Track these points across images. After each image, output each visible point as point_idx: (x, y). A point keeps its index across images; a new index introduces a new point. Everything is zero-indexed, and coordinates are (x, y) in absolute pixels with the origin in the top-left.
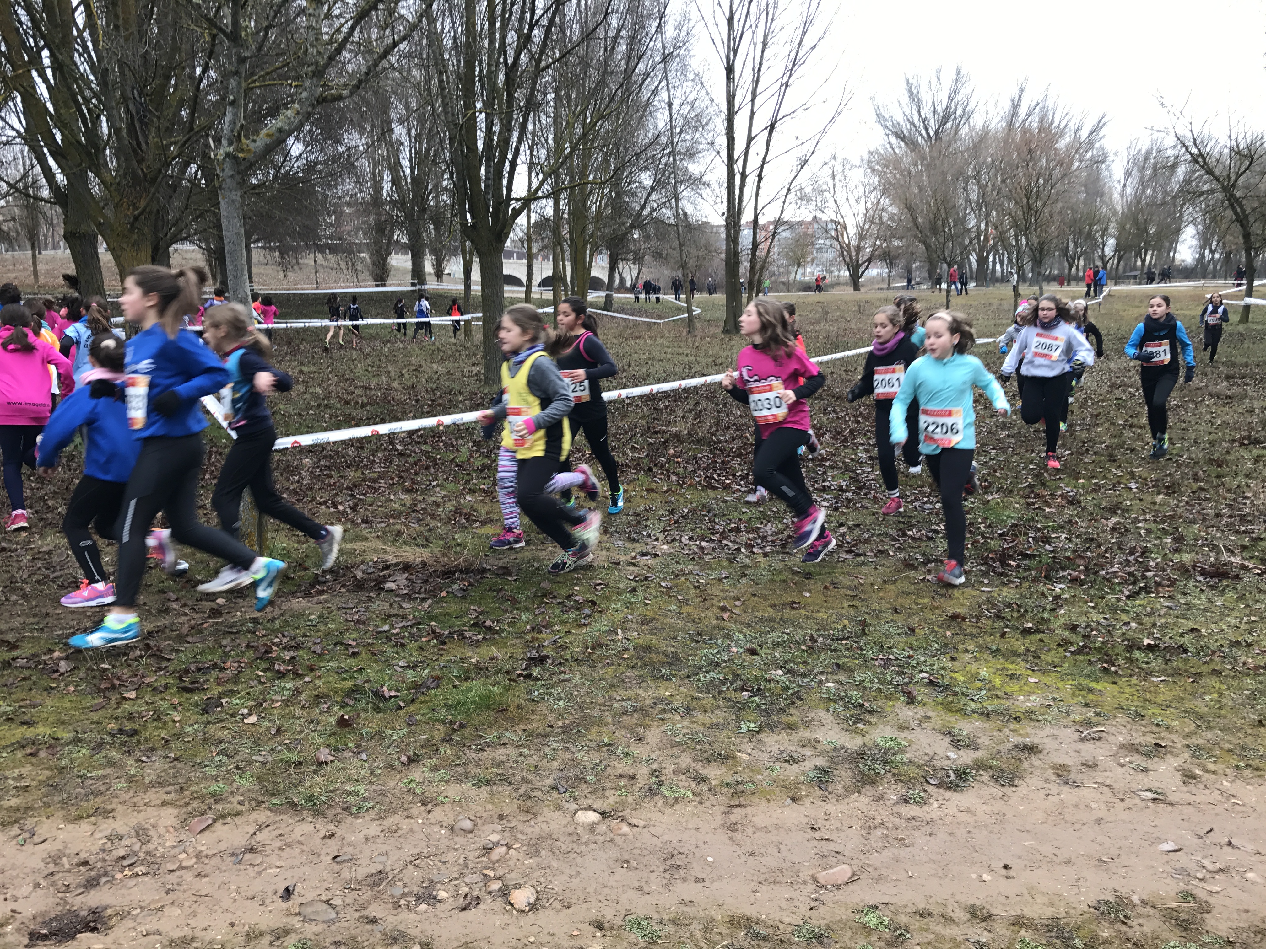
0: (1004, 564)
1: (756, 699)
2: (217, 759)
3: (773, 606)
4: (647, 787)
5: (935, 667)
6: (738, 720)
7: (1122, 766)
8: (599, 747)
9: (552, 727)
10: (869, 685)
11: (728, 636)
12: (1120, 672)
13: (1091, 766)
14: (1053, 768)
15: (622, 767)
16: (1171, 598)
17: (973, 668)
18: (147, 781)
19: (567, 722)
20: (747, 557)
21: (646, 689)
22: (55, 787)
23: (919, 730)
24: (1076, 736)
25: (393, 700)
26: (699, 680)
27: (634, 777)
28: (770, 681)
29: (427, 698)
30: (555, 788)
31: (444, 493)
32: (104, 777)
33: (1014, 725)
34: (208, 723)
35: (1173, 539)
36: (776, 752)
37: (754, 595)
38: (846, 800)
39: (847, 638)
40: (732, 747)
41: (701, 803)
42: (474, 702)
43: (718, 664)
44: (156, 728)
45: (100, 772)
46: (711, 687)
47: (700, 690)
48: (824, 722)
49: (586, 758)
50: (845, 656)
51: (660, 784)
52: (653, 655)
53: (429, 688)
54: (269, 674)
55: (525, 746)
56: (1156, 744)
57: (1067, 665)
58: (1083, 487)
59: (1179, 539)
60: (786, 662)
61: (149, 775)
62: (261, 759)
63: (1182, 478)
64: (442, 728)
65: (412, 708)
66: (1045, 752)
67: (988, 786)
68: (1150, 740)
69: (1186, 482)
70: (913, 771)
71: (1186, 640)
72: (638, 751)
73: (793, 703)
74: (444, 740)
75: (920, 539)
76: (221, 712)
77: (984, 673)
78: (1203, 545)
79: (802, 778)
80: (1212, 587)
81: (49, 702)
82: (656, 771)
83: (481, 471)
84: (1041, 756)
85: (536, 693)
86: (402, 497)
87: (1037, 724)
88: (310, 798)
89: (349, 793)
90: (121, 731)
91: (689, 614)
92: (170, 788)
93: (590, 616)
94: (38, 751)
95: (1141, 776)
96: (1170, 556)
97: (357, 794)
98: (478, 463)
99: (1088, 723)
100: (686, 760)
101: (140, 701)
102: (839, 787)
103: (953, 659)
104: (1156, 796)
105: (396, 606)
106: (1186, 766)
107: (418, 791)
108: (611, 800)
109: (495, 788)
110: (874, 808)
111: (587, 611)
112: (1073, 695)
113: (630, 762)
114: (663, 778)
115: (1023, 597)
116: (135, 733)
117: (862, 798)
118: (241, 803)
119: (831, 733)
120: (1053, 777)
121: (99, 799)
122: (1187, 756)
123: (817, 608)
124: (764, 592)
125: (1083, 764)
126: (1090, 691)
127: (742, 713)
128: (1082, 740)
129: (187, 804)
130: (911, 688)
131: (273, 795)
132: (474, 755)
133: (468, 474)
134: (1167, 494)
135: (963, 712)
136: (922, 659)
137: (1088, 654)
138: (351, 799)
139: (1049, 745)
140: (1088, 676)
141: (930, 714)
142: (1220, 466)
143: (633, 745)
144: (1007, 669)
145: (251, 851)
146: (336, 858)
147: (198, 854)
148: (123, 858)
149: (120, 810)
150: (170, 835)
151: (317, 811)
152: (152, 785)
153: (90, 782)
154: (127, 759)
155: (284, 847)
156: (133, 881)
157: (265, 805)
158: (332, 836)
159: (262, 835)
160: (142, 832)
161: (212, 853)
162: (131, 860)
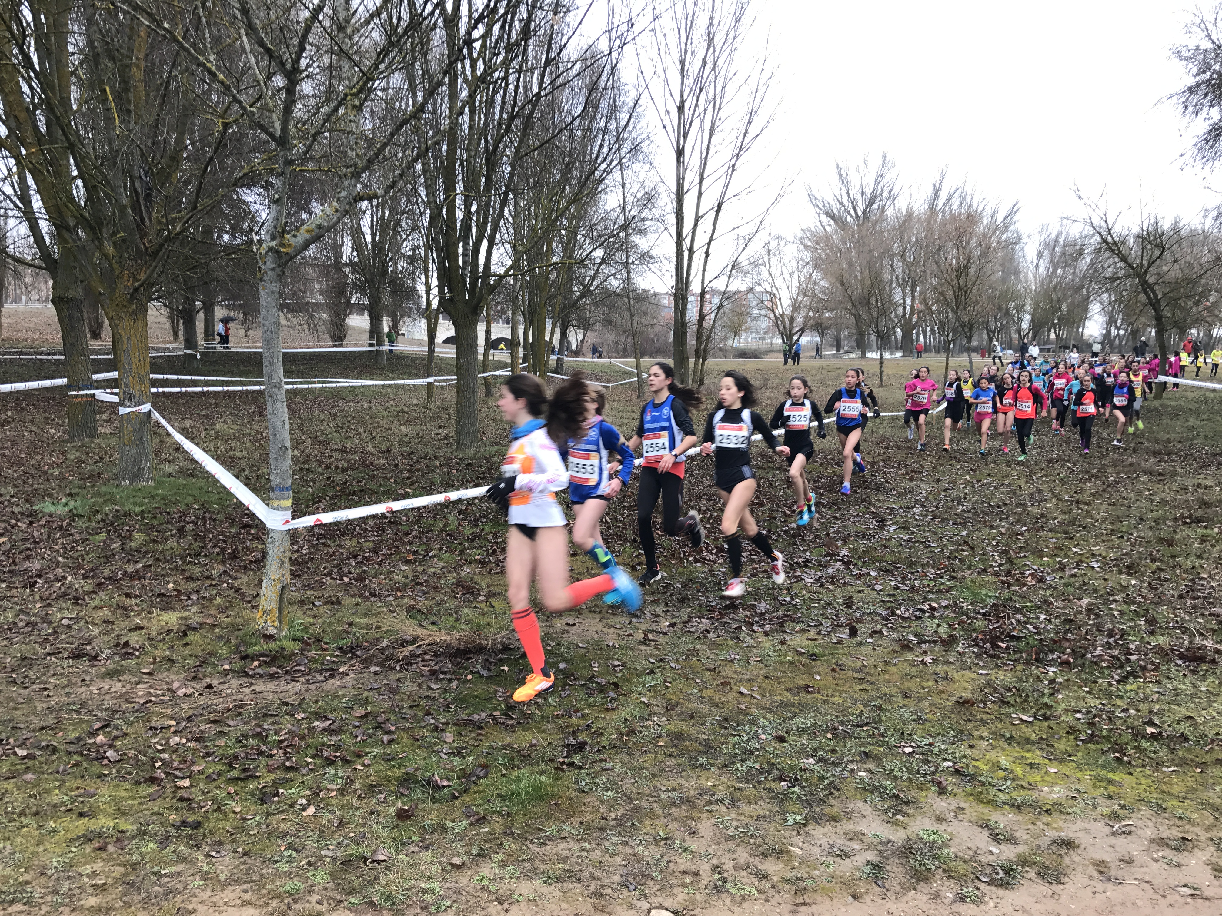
0: (994, 646)
1: (796, 789)
2: (286, 854)
3: (788, 690)
4: (712, 884)
5: (957, 755)
6: (784, 812)
7: (1156, 861)
8: (656, 842)
9: (606, 819)
10: (900, 774)
11: (753, 722)
12: (1134, 763)
13: (1129, 862)
14: (1094, 864)
15: (683, 862)
16: (1158, 682)
17: (992, 755)
18: (222, 878)
19: (619, 814)
20: (749, 635)
21: (688, 778)
22: (131, 884)
23: (955, 822)
24: (1108, 829)
25: (446, 790)
26: (737, 769)
27: (697, 874)
28: (805, 770)
29: (481, 788)
30: (624, 885)
31: (441, 564)
32: (179, 874)
33: (1046, 818)
34: (269, 814)
35: (1146, 621)
36: (826, 846)
37: (767, 677)
38: (905, 899)
39: (867, 724)
40: (784, 841)
41: (767, 901)
42: (527, 793)
43: (751, 753)
44: (218, 820)
45: (173, 869)
46: (749, 777)
47: (740, 781)
48: (865, 813)
49: (649, 853)
50: (869, 743)
51: (724, 880)
52: (687, 743)
53: (479, 778)
54: (318, 761)
55: (585, 840)
56: (1183, 838)
57: (1080, 754)
58: (1048, 565)
59: (1152, 621)
60: (815, 750)
61: (222, 872)
62: (330, 854)
63: (1140, 558)
64: (500, 820)
65: (467, 798)
66: (1083, 847)
67: (1037, 883)
68: (1175, 833)
69: (1143, 562)
70: (962, 868)
71: (1185, 727)
72: (694, 844)
73: (831, 793)
74: (505, 834)
75: (909, 618)
76: (279, 802)
77: (1004, 762)
78: (1175, 627)
79: (857, 874)
80: (1194, 672)
81: (104, 791)
82: (717, 867)
83: (472, 541)
84: (1079, 852)
85: (584, 783)
86: (403, 568)
87: (1068, 817)
88: (389, 897)
89: (425, 891)
90: (184, 823)
91: (711, 699)
92: (246, 886)
93: (616, 700)
94: (107, 844)
95: (1175, 870)
96: (1147, 639)
97: (433, 891)
98: (468, 532)
99: (1115, 816)
100: (743, 855)
101: (193, 789)
102: (895, 883)
103: (971, 747)
104: (1193, 892)
105: (425, 687)
106: (1213, 860)
107: (491, 889)
108: (681, 897)
109: (565, 885)
110: (933, 906)
111: (612, 694)
112: (1095, 787)
113: (689, 857)
114: (725, 875)
115: (1020, 680)
116: (197, 825)
117: (919, 896)
118: (320, 903)
119: (873, 825)
120: (1096, 874)
121: (179, 898)
122: (1212, 849)
123: (830, 692)
124: (775, 674)
125: (1121, 860)
126: (1110, 782)
127: (786, 804)
128: (1114, 834)
129: (267, 904)
130: (937, 777)
131: (350, 893)
132: (537, 850)
133: (461, 544)
134: (1129, 574)
135: (993, 803)
136: (943, 747)
137: (1098, 743)
138: (429, 898)
139: (1083, 839)
140: (1103, 766)
141: (962, 805)
142: (1170, 545)
143: (687, 838)
144: (1026, 759)
149: (202, 910)
151: (397, 912)
152: (228, 883)
153: (166, 880)
154: (196, 854)
157: (344, 904)
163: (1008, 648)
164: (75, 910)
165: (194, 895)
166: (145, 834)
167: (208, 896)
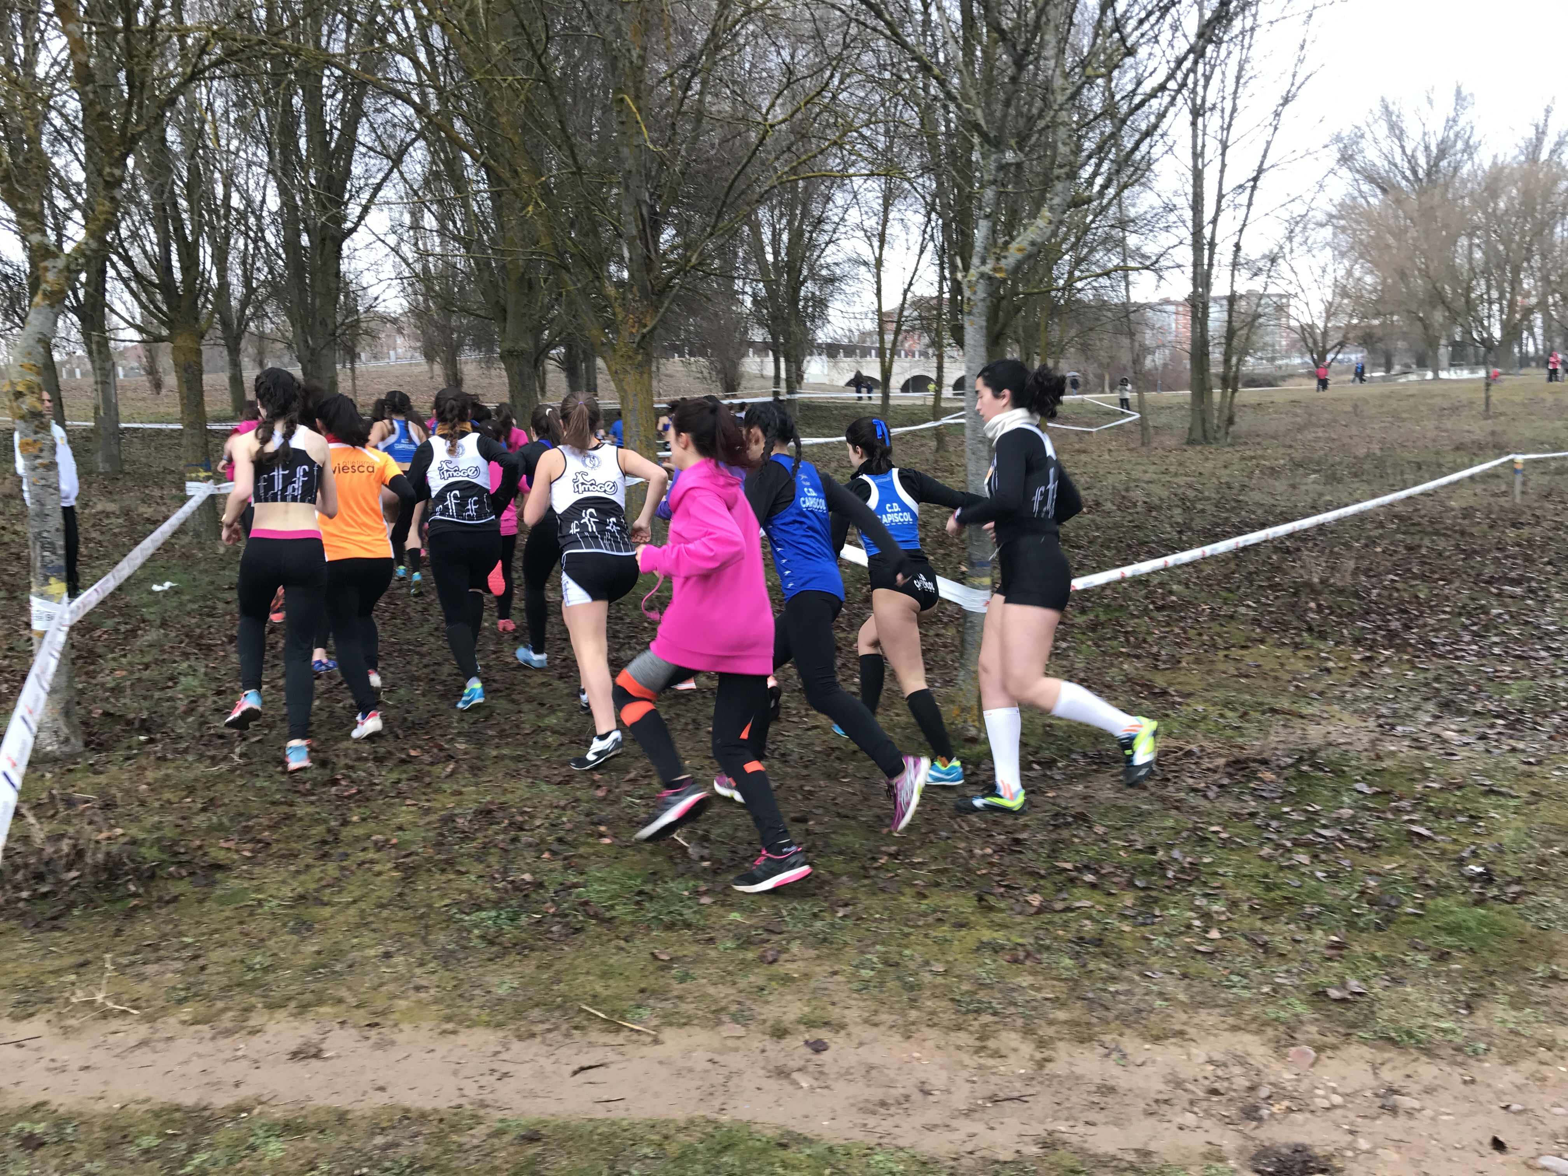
2: (1234, 979)
18: (1183, 999)
22: (1088, 1000)
25: (1363, 918)
32: (1129, 992)
45: (1118, 987)
61: (1177, 994)
62: (1287, 982)
64: (1466, 956)
65: (1399, 929)
74: (1486, 972)
85: (1533, 919)
89: (1444, 1031)
92: (1219, 1010)
94: (1018, 956)
107: (1524, 1032)
118: (1322, 1034)
129: (1262, 1031)
131: (1352, 1027)
132: (1543, 992)
138: (1453, 1038)
145: (1396, 1092)
146: (1506, 1108)
147: (1334, 1091)
148: (1252, 1089)
149: (1192, 1032)
150: (1276, 1066)
151: (1429, 1051)
152: (1196, 1005)
153: (1123, 998)
154: (1127, 973)
155: (1429, 1091)
156: (1299, 1117)
157: (1354, 1038)
158: (1473, 1081)
159: (1387, 1075)
160: (1242, 1061)
161: (1348, 1091)
162: (1264, 1092)
164: (1051, 1023)
165: (1169, 1015)
166: (1048, 948)
167: (1184, 1017)
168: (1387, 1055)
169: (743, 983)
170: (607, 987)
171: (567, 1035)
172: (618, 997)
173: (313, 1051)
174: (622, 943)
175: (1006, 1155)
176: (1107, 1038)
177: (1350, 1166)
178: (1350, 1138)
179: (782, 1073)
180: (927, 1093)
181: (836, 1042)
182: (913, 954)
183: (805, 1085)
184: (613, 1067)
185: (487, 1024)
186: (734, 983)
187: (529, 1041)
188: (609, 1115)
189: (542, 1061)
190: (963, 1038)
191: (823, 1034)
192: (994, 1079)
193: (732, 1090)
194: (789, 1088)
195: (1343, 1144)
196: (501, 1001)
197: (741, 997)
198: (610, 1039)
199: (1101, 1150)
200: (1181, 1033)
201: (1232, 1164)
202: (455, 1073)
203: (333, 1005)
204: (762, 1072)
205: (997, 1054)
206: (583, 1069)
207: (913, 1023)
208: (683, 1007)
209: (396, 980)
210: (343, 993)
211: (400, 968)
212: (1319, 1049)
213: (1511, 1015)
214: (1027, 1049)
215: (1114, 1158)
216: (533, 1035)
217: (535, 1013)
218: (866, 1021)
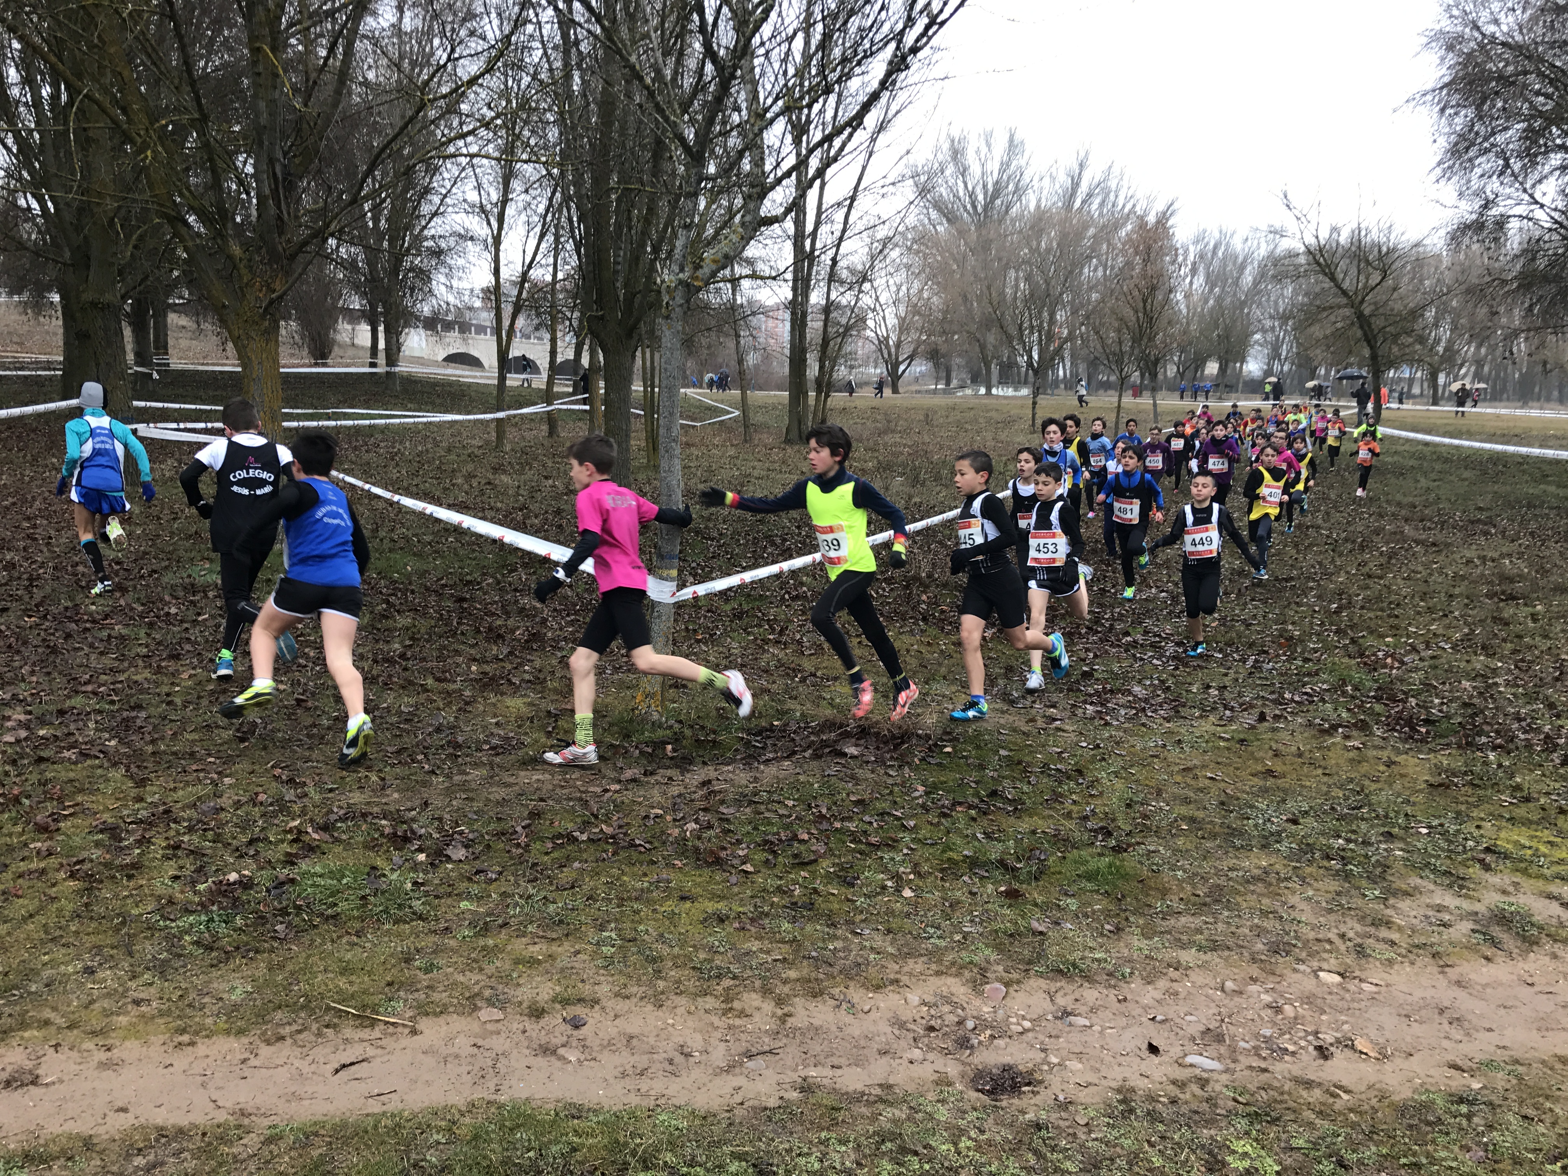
0: (1413, 730)
1: (1350, 867)
3: (1253, 775)
4: (1352, 950)
5: (1475, 835)
8: (1264, 915)
15: (1308, 932)
18: (892, 952)
21: (1239, 860)
23: (1521, 895)
25: (1023, 872)
26: (1279, 850)
27: (1330, 942)
28: (1343, 850)
30: (1273, 952)
36: (1421, 917)
38: (1530, 959)
39: (1361, 807)
40: (1380, 913)
41: (1412, 963)
43: (1278, 835)
44: (823, 901)
46: (1296, 857)
47: (1290, 859)
48: (1430, 888)
49: (1269, 924)
51: (1360, 947)
52: (1208, 826)
54: (862, 846)
55: (1200, 914)
60: (1335, 831)
61: (886, 947)
62: (972, 930)
65: (1049, 879)
72: (1303, 917)
73: (1386, 871)
76: (865, 885)
82: (1342, 935)
90: (795, 905)
94: (743, 924)
103: (1478, 827)
107: (1156, 957)
108: (1333, 962)
109: (1219, 952)
113: (1308, 928)
119: (1447, 899)
123: (1295, 776)
127: (1352, 881)
129: (960, 973)
132: (1164, 924)
135: (1544, 878)
136: (1454, 827)
141: (1515, 880)
144: (1539, 837)
145: (1070, 1014)
146: (1153, 1019)
147: (1024, 1018)
148: (961, 1023)
149: (905, 979)
150: (977, 1002)
151: (1088, 978)
152: (905, 955)
153: (842, 954)
154: (839, 932)
155: (1093, 1010)
156: (1000, 1042)
157: (1032, 973)
158: (1125, 1000)
159: (1061, 1001)
160: (948, 1000)
161: (1035, 1016)
162: (970, 1024)
163: (1428, 732)
164: (785, 982)
165: (883, 966)
166: (767, 915)
167: (897, 967)
168: (1058, 984)
169: (490, 969)
170: (351, 983)
171: (319, 1034)
172: (365, 992)
173: (29, 1078)
174: (355, 939)
175: (773, 1102)
176: (836, 991)
177: (1048, 1077)
178: (1043, 1055)
179: (548, 1050)
180: (688, 1055)
181: (593, 1018)
182: (648, 930)
183: (573, 1059)
184: (376, 1062)
185: (228, 1032)
186: (481, 970)
187: (279, 1045)
188: (384, 1108)
189: (297, 1063)
190: (710, 1002)
191: (579, 1010)
192: (743, 1036)
193: (503, 1071)
194: (558, 1064)
195: (1039, 1060)
196: (236, 1007)
197: (493, 982)
198: (365, 1034)
199: (851, 1089)
200: (897, 981)
201: (959, 1087)
202: (203, 1085)
203: (39, 1028)
204: (527, 1052)
205: (742, 1014)
206: (344, 1066)
207: (663, 993)
208: (436, 997)
209: (108, 995)
210: (48, 1014)
211: (109, 982)
212: (1007, 984)
213: (1144, 943)
214: (768, 1006)
215: (863, 1094)
216: (283, 1038)
217: (279, 1015)
218: (617, 995)
